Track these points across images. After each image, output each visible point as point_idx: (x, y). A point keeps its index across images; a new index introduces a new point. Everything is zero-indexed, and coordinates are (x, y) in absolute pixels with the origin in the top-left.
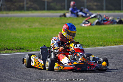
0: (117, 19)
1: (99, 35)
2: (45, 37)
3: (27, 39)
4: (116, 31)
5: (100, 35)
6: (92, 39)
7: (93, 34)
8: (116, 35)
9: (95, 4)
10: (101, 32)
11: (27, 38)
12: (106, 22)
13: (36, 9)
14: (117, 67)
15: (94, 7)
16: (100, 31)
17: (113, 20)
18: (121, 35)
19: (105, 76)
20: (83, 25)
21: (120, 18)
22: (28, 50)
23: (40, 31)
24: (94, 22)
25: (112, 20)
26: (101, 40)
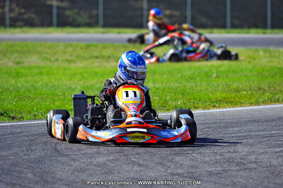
0: (219, 48)
1: (177, 85)
2: (53, 88)
3: (11, 92)
4: (214, 75)
5: (179, 85)
6: (161, 92)
7: (162, 83)
8: (215, 84)
9: (168, 12)
10: (181, 77)
11: (11, 89)
12: (192, 55)
13: (31, 24)
14: (219, 157)
15: (166, 20)
16: (179, 76)
17: (208, 51)
18: (226, 84)
19: (191, 178)
21: (224, 45)
22: (13, 118)
23: (41, 73)
24: (165, 55)
25: (206, 49)
26: (180, 96)
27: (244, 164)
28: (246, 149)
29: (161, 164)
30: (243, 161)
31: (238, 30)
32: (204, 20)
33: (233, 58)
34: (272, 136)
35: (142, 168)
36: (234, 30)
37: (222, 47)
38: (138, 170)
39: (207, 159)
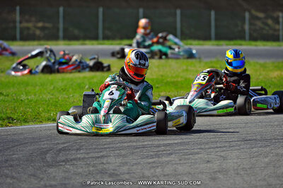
0: (91, 60)
1: (49, 96)
4: (87, 87)
5: (52, 97)
6: (34, 104)
7: (35, 95)
9: (40, 25)
10: (54, 88)
12: (64, 66)
14: (91, 169)
15: (38, 32)
16: (52, 88)
17: (80, 62)
20: (13, 73)
21: (96, 57)
24: (37, 67)
25: (79, 60)
26: (53, 108)
27: (117, 175)
28: (119, 160)
29: (35, 176)
30: (116, 172)
31: (110, 42)
32: (76, 32)
33: (105, 69)
34: (144, 147)
35: (15, 180)
36: (106, 42)
37: (94, 58)
38: (11, 182)
39: (80, 170)
